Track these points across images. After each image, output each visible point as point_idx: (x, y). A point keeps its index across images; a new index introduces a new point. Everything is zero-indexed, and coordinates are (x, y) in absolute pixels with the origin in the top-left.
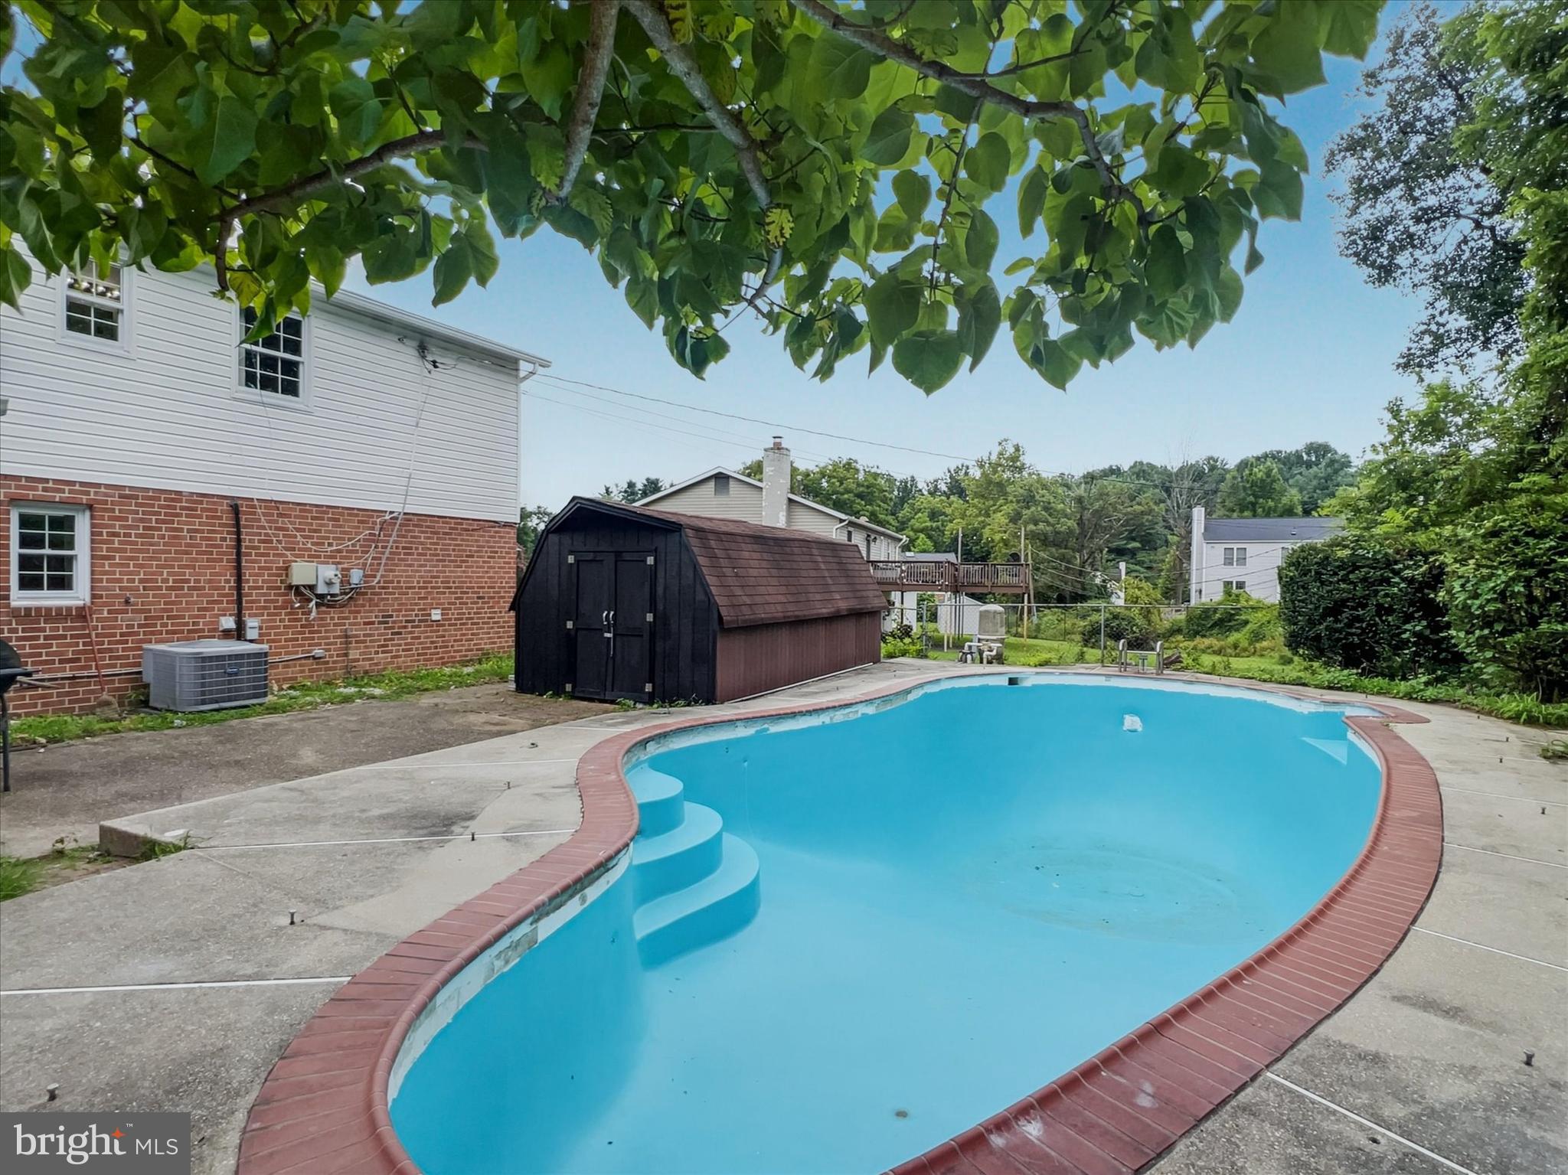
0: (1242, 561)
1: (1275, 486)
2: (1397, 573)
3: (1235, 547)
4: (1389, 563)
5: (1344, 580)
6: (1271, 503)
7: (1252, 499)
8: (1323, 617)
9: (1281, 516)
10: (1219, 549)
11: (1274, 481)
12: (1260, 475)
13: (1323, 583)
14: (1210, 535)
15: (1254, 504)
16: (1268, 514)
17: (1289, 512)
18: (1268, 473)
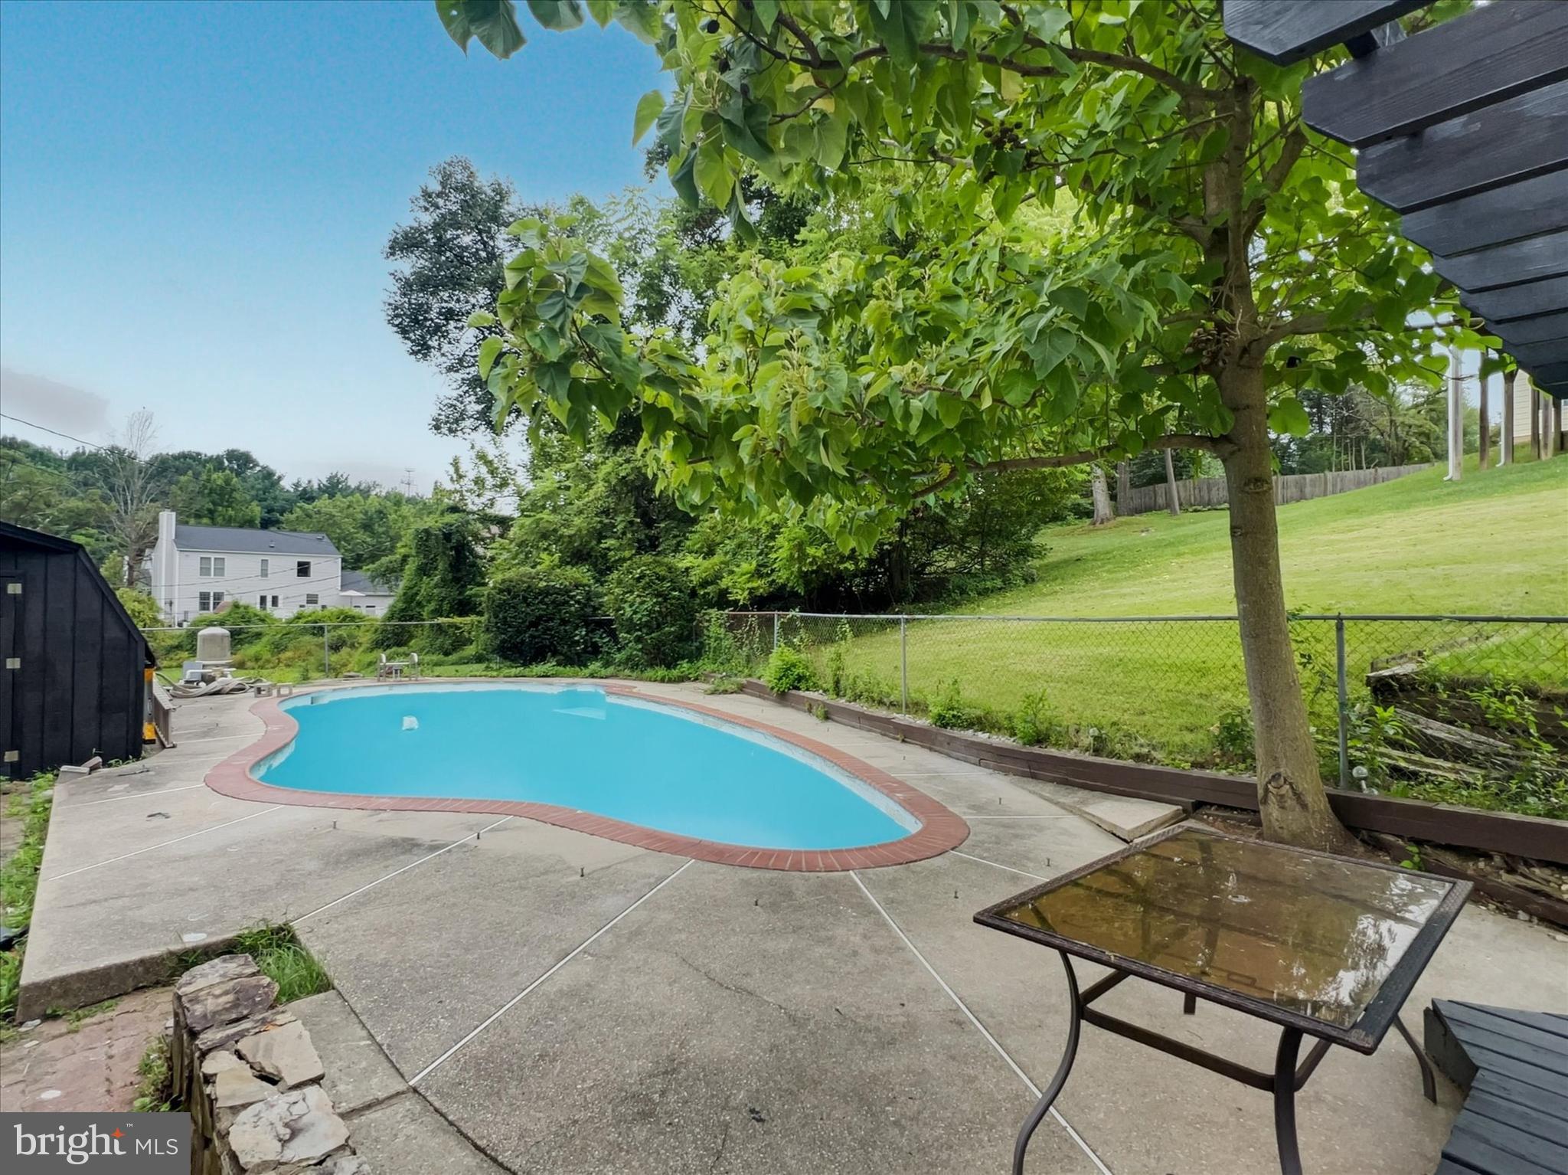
0: (220, 571)
1: (235, 494)
2: (572, 597)
3: (213, 557)
4: (567, 591)
5: (541, 602)
6: (231, 512)
7: (211, 506)
8: (528, 628)
9: (241, 526)
10: (194, 559)
11: (233, 490)
12: (219, 482)
13: (528, 605)
14: (181, 541)
15: (211, 512)
16: (228, 522)
17: (248, 523)
18: (227, 482)
